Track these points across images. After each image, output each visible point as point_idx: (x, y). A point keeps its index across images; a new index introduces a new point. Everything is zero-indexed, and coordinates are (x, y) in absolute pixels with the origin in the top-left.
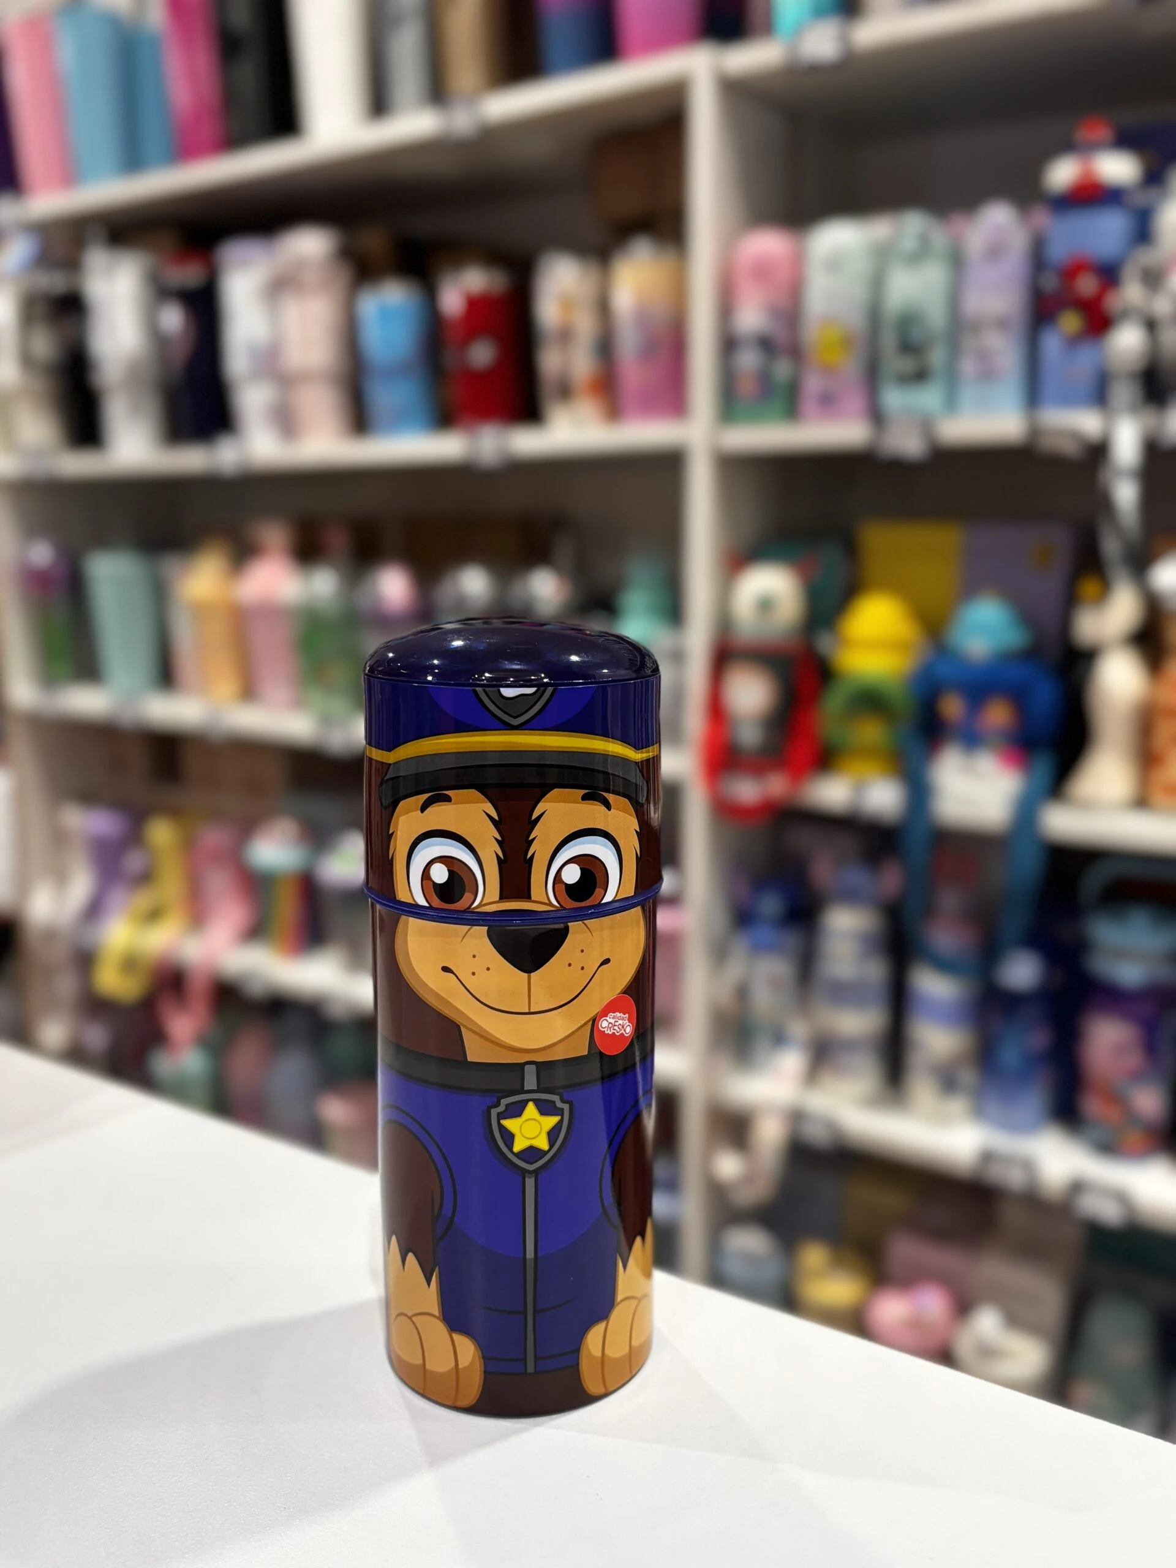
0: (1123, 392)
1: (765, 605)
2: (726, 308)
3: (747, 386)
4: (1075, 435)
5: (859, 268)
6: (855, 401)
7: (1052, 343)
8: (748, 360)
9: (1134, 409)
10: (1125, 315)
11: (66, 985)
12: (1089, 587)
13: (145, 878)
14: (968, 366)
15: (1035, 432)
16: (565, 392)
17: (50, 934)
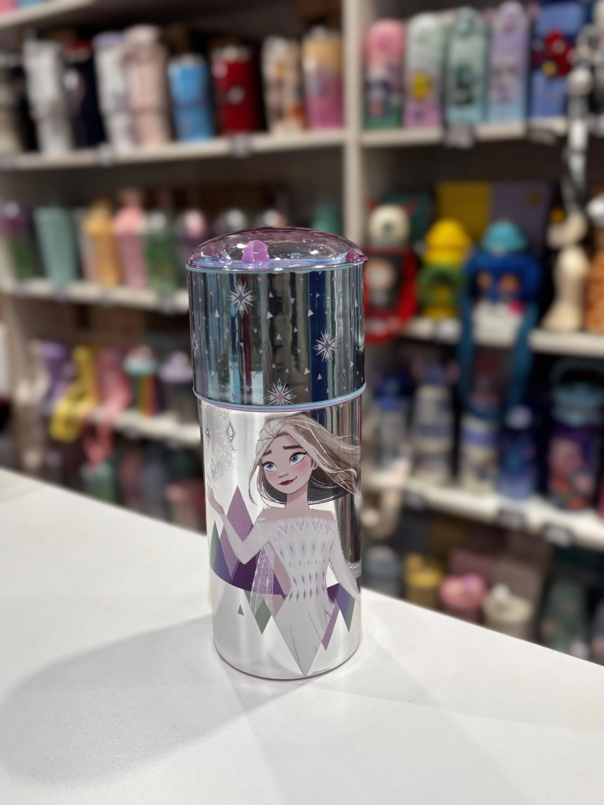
0: (577, 107)
1: (388, 228)
2: (365, 66)
3: (376, 110)
4: (551, 132)
5: (437, 40)
6: (433, 116)
7: (540, 81)
8: (377, 95)
9: (582, 117)
10: (578, 64)
11: (37, 434)
12: (557, 215)
13: (74, 378)
14: (494, 95)
15: (529, 130)
16: (280, 115)
17: (28, 408)
